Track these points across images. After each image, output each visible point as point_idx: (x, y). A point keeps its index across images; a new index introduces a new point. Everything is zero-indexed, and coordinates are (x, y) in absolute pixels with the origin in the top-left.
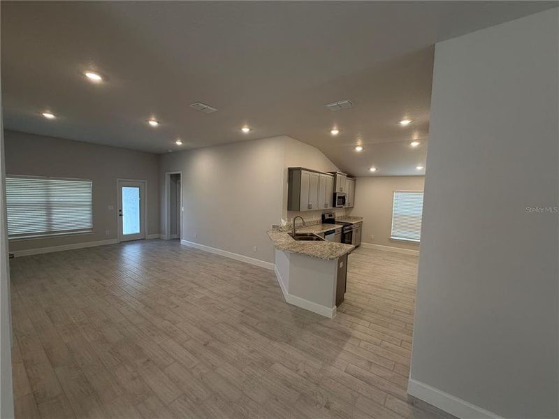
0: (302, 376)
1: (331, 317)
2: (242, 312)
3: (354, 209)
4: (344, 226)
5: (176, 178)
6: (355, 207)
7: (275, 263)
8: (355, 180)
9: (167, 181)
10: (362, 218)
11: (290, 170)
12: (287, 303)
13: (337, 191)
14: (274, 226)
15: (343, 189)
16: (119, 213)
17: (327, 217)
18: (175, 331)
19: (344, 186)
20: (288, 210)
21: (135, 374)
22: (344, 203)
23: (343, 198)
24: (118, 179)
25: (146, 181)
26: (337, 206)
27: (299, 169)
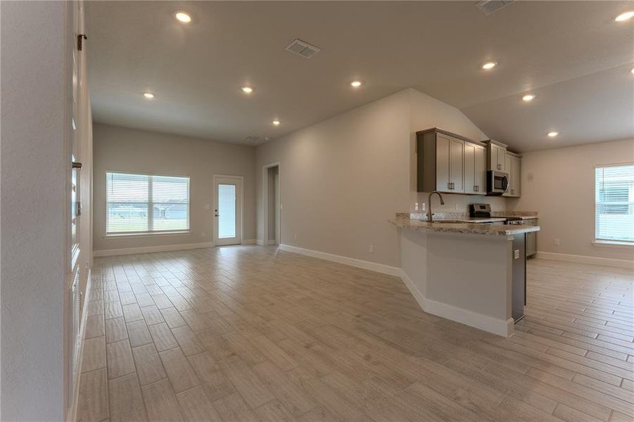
0: (465, 407)
1: (506, 336)
2: (358, 316)
3: (520, 199)
4: (507, 220)
5: (274, 171)
6: (523, 197)
7: (400, 267)
8: (520, 157)
9: (265, 177)
10: (536, 213)
11: (420, 136)
12: (426, 313)
13: (493, 168)
14: (398, 215)
15: (502, 167)
16: (215, 213)
17: (477, 209)
18: (268, 328)
19: (503, 164)
20: (418, 191)
21: (217, 367)
22: (504, 188)
23: (504, 180)
24: (215, 176)
25: (242, 178)
26: (494, 190)
27: (433, 131)
